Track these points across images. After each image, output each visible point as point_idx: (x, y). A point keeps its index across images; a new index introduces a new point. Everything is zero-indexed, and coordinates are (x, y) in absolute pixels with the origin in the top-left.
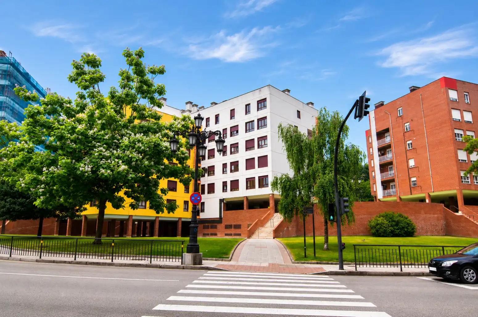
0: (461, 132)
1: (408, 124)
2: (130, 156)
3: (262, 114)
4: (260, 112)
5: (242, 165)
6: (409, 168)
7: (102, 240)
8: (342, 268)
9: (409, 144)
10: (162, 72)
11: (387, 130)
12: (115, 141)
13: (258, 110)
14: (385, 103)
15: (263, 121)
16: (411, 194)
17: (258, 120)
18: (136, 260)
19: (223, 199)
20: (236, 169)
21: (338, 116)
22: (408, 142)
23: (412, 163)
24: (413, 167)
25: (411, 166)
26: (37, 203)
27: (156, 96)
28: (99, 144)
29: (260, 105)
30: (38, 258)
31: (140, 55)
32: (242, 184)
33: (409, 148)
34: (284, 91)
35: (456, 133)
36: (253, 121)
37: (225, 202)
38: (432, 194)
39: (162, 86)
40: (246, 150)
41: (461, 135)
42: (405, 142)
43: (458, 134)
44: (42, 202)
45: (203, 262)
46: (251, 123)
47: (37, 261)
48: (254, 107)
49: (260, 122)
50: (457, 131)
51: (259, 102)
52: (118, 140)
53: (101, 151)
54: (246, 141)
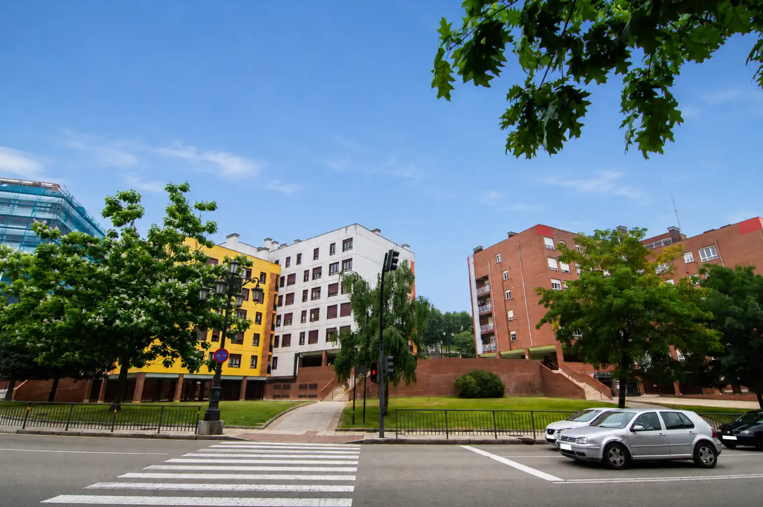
0: (558, 282)
1: (507, 271)
2: (157, 305)
3: (347, 254)
4: (346, 252)
5: (323, 313)
6: (508, 321)
7: (121, 407)
8: (382, 435)
9: (507, 293)
10: (212, 208)
11: (486, 278)
12: (146, 286)
13: (343, 251)
14: (484, 248)
15: (348, 263)
16: (511, 350)
17: (344, 262)
18: (144, 429)
19: (300, 353)
20: (317, 318)
21: (406, 264)
22: (506, 292)
23: (511, 314)
24: (512, 319)
25: (510, 318)
26: (39, 360)
27: (205, 234)
28: (124, 290)
29: (346, 244)
30: (20, 428)
31: (184, 189)
32: (322, 336)
33: (508, 298)
34: (373, 231)
35: (553, 284)
36: (338, 263)
37: (301, 356)
38: (531, 350)
39: (214, 223)
40: (329, 296)
41: (559, 285)
42: (504, 291)
43: (556, 284)
44: (45, 359)
45: (224, 430)
46: (335, 265)
47: (18, 432)
48: (339, 246)
49: (345, 264)
50: (553, 281)
51: (345, 242)
52: (149, 285)
53: (124, 299)
54: (329, 285)
